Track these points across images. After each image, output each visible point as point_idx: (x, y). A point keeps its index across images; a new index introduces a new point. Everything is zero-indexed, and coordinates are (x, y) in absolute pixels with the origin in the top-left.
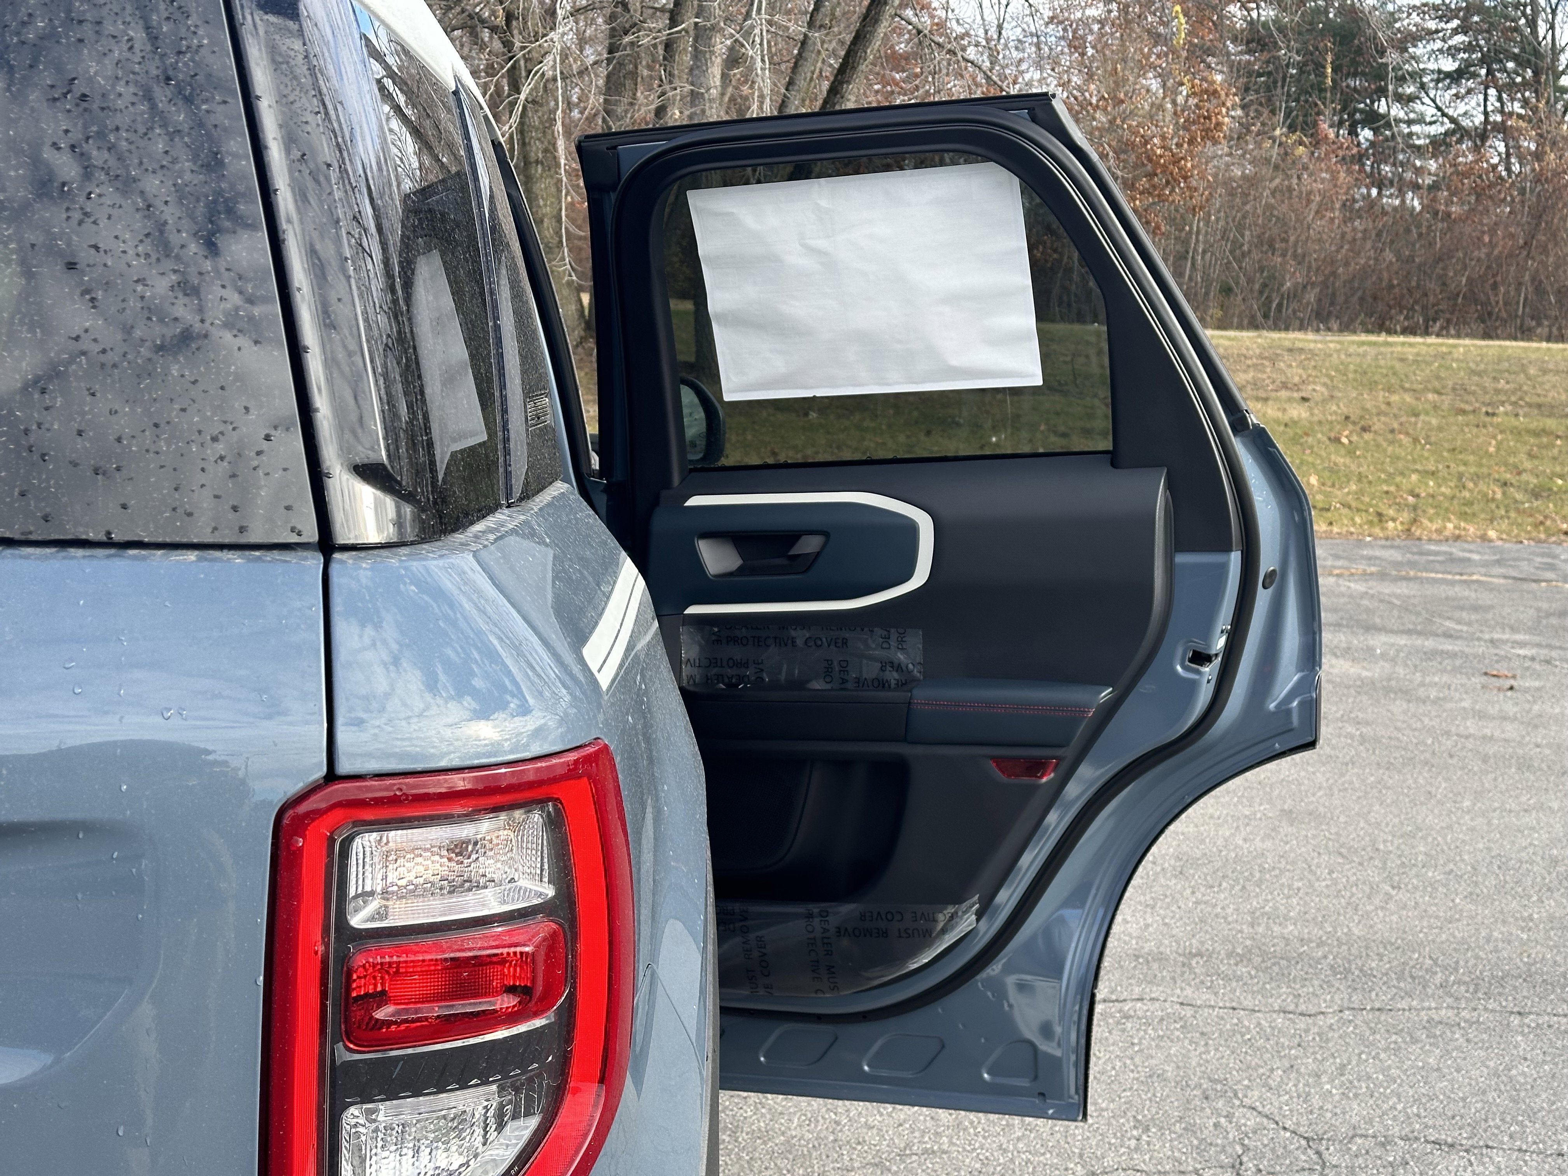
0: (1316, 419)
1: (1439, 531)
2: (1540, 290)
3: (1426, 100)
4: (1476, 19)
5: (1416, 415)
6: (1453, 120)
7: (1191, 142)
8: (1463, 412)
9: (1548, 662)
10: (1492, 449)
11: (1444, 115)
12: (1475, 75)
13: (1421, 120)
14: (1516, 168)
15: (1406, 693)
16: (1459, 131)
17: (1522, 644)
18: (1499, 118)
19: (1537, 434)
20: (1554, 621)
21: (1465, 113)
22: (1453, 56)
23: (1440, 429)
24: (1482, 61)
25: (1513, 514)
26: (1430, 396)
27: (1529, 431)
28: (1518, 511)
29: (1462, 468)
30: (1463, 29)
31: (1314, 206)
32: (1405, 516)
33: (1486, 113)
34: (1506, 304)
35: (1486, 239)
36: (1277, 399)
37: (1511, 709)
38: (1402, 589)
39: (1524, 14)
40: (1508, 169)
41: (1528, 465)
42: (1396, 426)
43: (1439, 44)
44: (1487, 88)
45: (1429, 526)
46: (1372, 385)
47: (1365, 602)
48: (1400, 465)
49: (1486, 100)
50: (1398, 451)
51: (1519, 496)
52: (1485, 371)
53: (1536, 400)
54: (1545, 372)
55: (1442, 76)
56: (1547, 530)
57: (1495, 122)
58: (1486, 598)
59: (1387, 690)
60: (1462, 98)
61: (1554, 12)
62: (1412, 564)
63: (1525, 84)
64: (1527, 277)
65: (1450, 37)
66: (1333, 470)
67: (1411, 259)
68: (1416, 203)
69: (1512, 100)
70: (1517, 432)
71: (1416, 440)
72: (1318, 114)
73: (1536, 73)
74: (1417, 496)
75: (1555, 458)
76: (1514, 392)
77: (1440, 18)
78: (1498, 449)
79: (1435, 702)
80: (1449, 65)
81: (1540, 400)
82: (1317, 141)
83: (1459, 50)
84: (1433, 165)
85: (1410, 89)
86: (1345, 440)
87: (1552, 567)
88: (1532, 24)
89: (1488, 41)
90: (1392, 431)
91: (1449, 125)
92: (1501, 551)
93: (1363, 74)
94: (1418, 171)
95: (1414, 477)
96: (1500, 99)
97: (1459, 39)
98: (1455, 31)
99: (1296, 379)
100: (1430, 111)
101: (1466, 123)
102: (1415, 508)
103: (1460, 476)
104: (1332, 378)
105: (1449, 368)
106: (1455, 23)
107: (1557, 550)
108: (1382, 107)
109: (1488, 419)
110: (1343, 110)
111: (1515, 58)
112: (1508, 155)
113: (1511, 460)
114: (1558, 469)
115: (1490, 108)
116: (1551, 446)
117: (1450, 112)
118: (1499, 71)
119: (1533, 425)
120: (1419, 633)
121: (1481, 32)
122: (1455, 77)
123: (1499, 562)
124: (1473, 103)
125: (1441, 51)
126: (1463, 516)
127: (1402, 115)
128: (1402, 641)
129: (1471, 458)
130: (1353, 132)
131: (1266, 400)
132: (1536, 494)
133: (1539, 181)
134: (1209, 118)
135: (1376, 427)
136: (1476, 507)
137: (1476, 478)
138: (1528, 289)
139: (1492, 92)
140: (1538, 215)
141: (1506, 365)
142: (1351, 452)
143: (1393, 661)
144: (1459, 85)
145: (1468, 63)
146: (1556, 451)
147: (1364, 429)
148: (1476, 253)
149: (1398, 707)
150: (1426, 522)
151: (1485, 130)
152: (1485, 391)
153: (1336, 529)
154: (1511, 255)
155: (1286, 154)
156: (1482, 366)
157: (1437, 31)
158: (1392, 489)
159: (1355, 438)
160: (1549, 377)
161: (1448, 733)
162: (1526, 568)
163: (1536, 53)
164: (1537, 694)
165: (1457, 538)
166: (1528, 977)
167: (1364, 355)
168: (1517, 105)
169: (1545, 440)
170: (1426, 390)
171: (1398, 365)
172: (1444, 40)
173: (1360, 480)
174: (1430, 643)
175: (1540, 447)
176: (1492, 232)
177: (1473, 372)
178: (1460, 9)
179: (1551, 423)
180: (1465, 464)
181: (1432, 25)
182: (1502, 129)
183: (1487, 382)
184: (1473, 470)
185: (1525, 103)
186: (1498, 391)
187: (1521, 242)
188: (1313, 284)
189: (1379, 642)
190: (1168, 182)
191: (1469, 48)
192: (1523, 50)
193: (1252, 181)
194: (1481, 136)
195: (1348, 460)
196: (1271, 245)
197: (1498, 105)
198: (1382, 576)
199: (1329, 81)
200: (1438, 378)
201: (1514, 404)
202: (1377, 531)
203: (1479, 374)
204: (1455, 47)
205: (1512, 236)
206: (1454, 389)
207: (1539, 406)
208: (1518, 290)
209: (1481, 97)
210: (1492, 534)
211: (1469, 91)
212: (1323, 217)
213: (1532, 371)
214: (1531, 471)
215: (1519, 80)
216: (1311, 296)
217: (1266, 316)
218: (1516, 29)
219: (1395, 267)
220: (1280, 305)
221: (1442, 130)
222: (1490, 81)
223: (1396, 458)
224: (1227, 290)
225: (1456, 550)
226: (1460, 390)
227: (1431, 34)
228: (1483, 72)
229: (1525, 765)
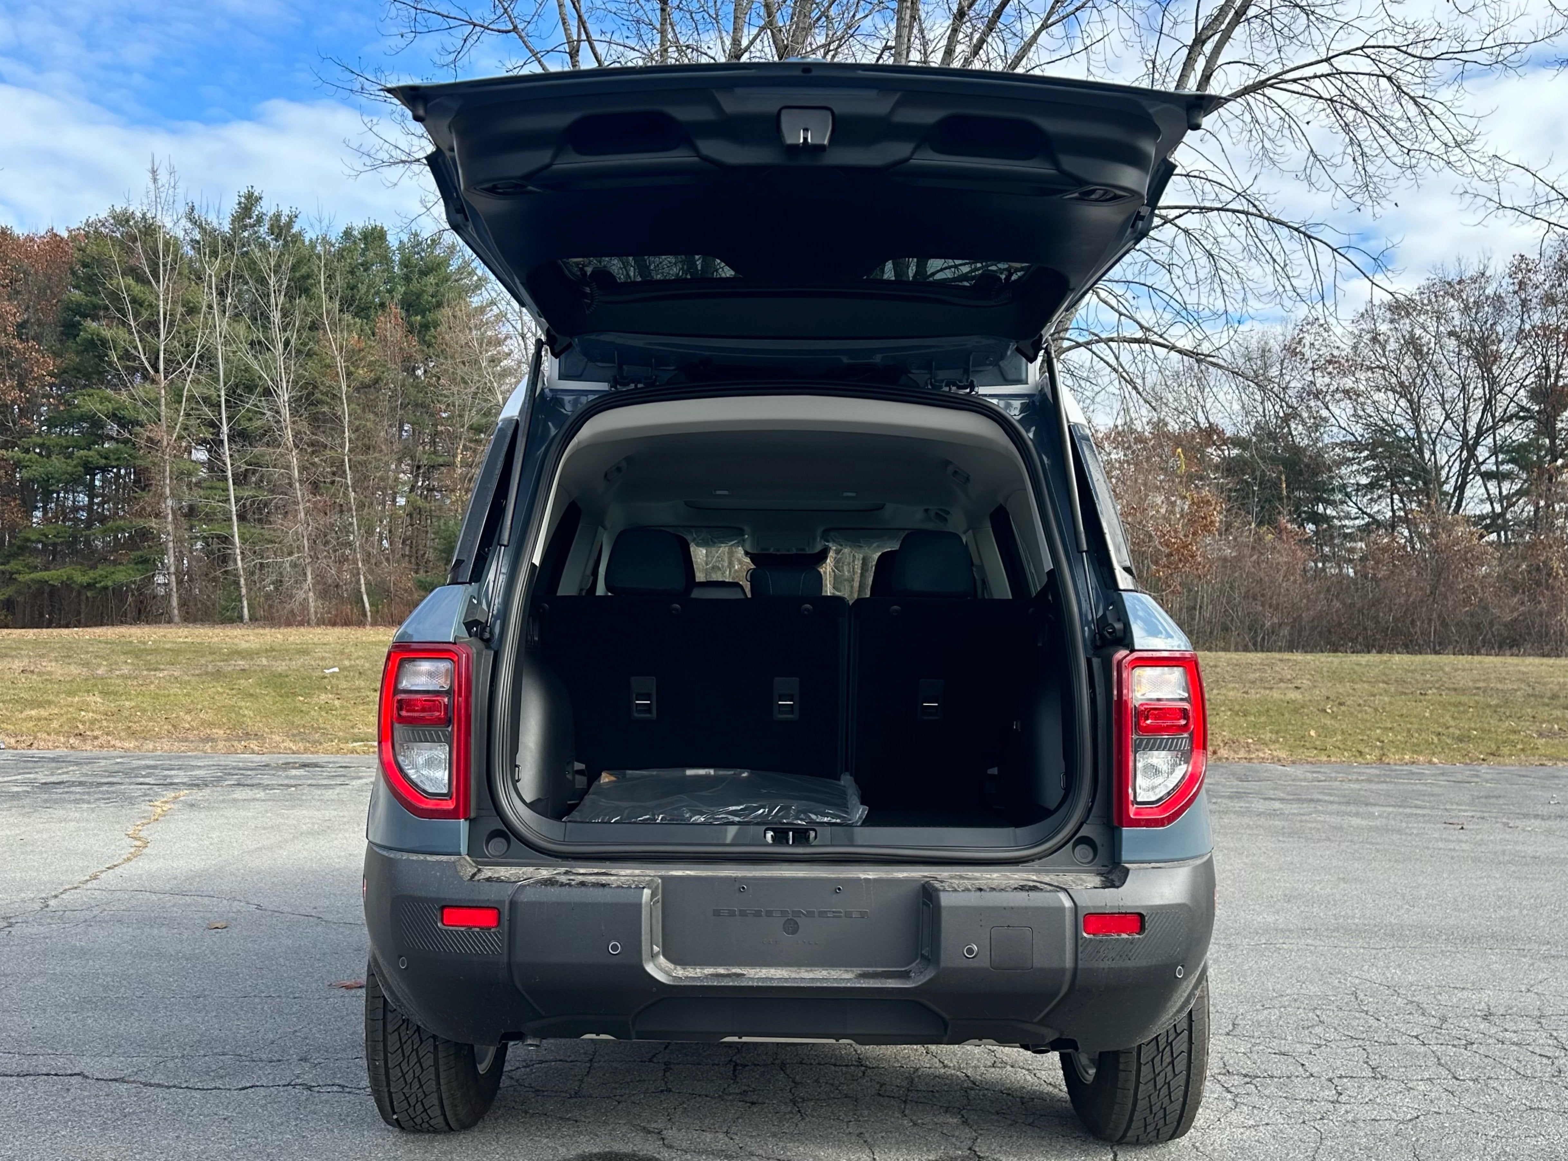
0: (1307, 699)
1: (1401, 760)
2: (1444, 624)
3: (1351, 504)
4: (1380, 450)
5: (1374, 696)
6: (1369, 516)
7: (1194, 534)
8: (1405, 694)
9: (1483, 818)
10: (1427, 714)
11: (1364, 513)
12: (1382, 487)
13: (1348, 516)
14: (1418, 546)
15: (1399, 831)
16: (1375, 523)
17: (1465, 811)
18: (1402, 514)
19: (1457, 705)
20: (1483, 800)
21: (1379, 511)
22: (1366, 474)
23: (1391, 703)
24: (1387, 477)
25: (1446, 751)
26: (1381, 685)
27: (1450, 704)
28: (1449, 749)
29: (1409, 726)
30: (1372, 457)
31: (1282, 573)
32: (1377, 752)
33: (1393, 511)
34: (1422, 634)
35: (1404, 591)
36: (1278, 688)
37: (1465, 838)
38: (1384, 786)
39: (1414, 445)
40: (1413, 548)
41: (1452, 723)
42: (1361, 702)
43: (1355, 467)
44: (1392, 494)
45: (1392, 757)
46: (1341, 681)
47: (1362, 793)
48: (1368, 725)
49: (1392, 502)
50: (1365, 717)
51: (1449, 741)
52: (1415, 670)
53: (1451, 686)
54: (1456, 670)
55: (1358, 487)
56: (1470, 758)
57: (1400, 516)
58: (1437, 790)
59: (1387, 830)
60: (1376, 501)
61: (1434, 443)
62: (1389, 776)
63: (1419, 491)
64: (1435, 615)
65: (1364, 462)
66: (1324, 727)
67: (1353, 604)
68: (1351, 571)
69: (1411, 502)
70: (1443, 705)
71: (1376, 710)
72: (1279, 513)
73: (1425, 483)
74: (1383, 742)
75: (1470, 719)
76: (1437, 681)
77: (1355, 450)
78: (1431, 715)
79: (1417, 835)
80: (1364, 480)
81: (1456, 686)
82: (1280, 531)
83: (1370, 471)
84: (1361, 545)
85: (1339, 496)
86: (1329, 711)
87: (1477, 776)
88: (1420, 451)
89: (1390, 464)
90: (1359, 705)
91: (1367, 520)
92: (1443, 769)
93: (1304, 488)
94: (1352, 550)
95: (1378, 731)
96: (1402, 501)
97: (1370, 463)
98: (1366, 458)
99: (1289, 677)
100: (1354, 511)
101: (1380, 517)
102: (1382, 748)
103: (1409, 730)
104: (1312, 675)
105: (1391, 668)
106: (1366, 453)
107: (1479, 768)
108: (1321, 508)
109: (1422, 697)
110: (1295, 511)
111: (1410, 474)
112: (1411, 537)
113: (1441, 720)
114: (1473, 725)
115: (1396, 508)
116: (1465, 712)
117: (1368, 511)
118: (1400, 483)
119: (1453, 700)
120: (1400, 806)
121: (1386, 458)
122: (1371, 487)
123: (1442, 774)
124: (1383, 504)
125: (1357, 471)
126: (1414, 752)
127: (1334, 514)
128: (1391, 809)
129: (1414, 720)
130: (1301, 525)
131: (1271, 688)
132: (1460, 739)
133: (1436, 551)
134: (1205, 518)
135: (1348, 703)
136: (1422, 747)
137: (1419, 731)
138: (1436, 624)
139: (1396, 496)
140: (1438, 573)
141: (1428, 667)
142: (1334, 716)
143: (1387, 818)
144: (1372, 493)
145: (1378, 479)
146: (1470, 715)
147: (1341, 704)
148: (1397, 601)
149: (1395, 837)
150: (1391, 756)
151: (1394, 521)
152: (1417, 681)
153: (1333, 759)
154: (1422, 601)
155: (1260, 539)
156: (1413, 667)
157: (1354, 459)
158: (1365, 738)
159: (1335, 709)
160: (1459, 672)
161: (1428, 848)
162: (1460, 777)
163: (1424, 470)
164: (1478, 832)
165: (1413, 763)
166: (1493, 936)
167: (1332, 662)
168: (1414, 505)
169: (1462, 709)
170: (1377, 681)
171: (1356, 668)
172: (1359, 464)
173: (1343, 733)
174: (1408, 810)
175: (1458, 712)
176: (1407, 586)
177: (1407, 671)
178: (1368, 444)
179: (1464, 699)
180: (1411, 723)
181: (1350, 455)
182: (1406, 520)
183: (1418, 676)
184: (1416, 726)
185: (1420, 503)
186: (1426, 682)
187: (1428, 592)
188: (1287, 624)
189: (1376, 810)
190: (1180, 560)
191: (1376, 469)
192: (1415, 468)
193: (1239, 558)
194: (1392, 525)
195: (1333, 722)
196: (1255, 599)
197: (1401, 505)
198: (1369, 781)
199: (1285, 492)
200: (1385, 674)
201: (1438, 688)
202: (1360, 759)
203: (1413, 672)
204: (1366, 468)
205: (1421, 589)
206: (1396, 681)
207: (1455, 690)
208: (1429, 623)
209: (1389, 500)
210: (1435, 760)
211: (1380, 497)
212: (1288, 580)
213: (1447, 669)
214: (1455, 727)
215: (1414, 488)
216: (1285, 631)
217: (1255, 644)
218: (1409, 455)
219: (1343, 611)
220: (1263, 638)
221: (1362, 522)
222: (1394, 490)
223: (1364, 721)
224: (1226, 629)
225: (1414, 768)
226: (1400, 681)
227: (1349, 461)
228: (1389, 484)
229: (1476, 860)
